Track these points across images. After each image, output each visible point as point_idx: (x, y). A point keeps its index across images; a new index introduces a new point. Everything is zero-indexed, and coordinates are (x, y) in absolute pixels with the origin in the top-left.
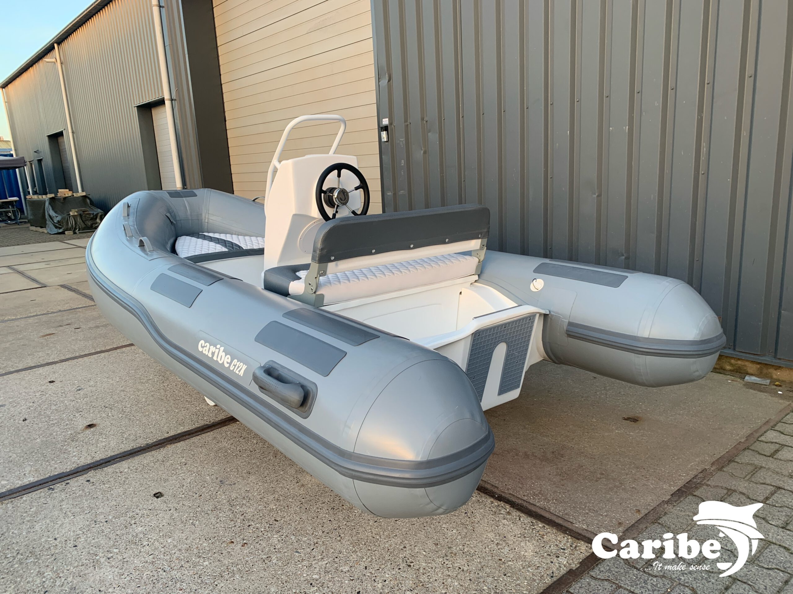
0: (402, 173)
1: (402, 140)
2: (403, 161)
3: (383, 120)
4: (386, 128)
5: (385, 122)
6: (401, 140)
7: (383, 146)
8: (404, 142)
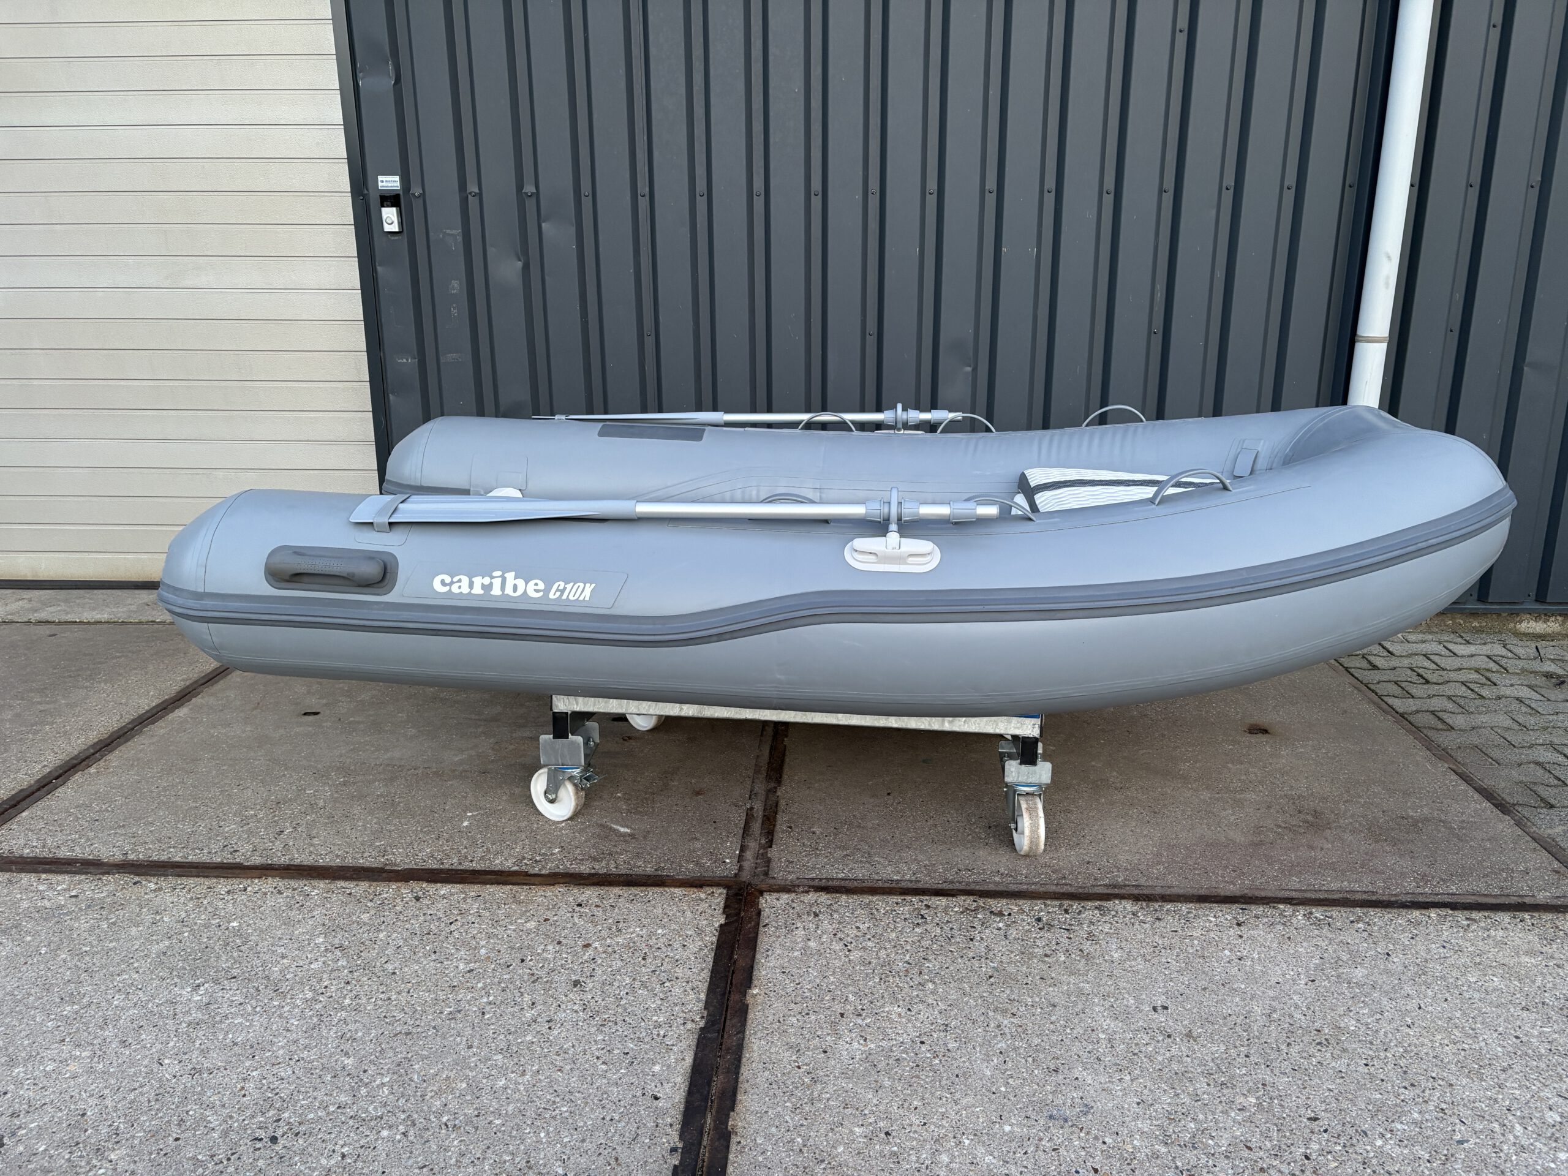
0: (454, 311)
1: (454, 232)
2: (455, 284)
3: (380, 178)
4: (391, 199)
5: (389, 182)
6: (448, 231)
7: (379, 243)
8: (460, 239)
